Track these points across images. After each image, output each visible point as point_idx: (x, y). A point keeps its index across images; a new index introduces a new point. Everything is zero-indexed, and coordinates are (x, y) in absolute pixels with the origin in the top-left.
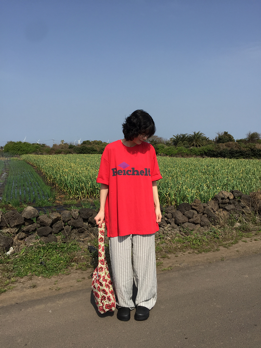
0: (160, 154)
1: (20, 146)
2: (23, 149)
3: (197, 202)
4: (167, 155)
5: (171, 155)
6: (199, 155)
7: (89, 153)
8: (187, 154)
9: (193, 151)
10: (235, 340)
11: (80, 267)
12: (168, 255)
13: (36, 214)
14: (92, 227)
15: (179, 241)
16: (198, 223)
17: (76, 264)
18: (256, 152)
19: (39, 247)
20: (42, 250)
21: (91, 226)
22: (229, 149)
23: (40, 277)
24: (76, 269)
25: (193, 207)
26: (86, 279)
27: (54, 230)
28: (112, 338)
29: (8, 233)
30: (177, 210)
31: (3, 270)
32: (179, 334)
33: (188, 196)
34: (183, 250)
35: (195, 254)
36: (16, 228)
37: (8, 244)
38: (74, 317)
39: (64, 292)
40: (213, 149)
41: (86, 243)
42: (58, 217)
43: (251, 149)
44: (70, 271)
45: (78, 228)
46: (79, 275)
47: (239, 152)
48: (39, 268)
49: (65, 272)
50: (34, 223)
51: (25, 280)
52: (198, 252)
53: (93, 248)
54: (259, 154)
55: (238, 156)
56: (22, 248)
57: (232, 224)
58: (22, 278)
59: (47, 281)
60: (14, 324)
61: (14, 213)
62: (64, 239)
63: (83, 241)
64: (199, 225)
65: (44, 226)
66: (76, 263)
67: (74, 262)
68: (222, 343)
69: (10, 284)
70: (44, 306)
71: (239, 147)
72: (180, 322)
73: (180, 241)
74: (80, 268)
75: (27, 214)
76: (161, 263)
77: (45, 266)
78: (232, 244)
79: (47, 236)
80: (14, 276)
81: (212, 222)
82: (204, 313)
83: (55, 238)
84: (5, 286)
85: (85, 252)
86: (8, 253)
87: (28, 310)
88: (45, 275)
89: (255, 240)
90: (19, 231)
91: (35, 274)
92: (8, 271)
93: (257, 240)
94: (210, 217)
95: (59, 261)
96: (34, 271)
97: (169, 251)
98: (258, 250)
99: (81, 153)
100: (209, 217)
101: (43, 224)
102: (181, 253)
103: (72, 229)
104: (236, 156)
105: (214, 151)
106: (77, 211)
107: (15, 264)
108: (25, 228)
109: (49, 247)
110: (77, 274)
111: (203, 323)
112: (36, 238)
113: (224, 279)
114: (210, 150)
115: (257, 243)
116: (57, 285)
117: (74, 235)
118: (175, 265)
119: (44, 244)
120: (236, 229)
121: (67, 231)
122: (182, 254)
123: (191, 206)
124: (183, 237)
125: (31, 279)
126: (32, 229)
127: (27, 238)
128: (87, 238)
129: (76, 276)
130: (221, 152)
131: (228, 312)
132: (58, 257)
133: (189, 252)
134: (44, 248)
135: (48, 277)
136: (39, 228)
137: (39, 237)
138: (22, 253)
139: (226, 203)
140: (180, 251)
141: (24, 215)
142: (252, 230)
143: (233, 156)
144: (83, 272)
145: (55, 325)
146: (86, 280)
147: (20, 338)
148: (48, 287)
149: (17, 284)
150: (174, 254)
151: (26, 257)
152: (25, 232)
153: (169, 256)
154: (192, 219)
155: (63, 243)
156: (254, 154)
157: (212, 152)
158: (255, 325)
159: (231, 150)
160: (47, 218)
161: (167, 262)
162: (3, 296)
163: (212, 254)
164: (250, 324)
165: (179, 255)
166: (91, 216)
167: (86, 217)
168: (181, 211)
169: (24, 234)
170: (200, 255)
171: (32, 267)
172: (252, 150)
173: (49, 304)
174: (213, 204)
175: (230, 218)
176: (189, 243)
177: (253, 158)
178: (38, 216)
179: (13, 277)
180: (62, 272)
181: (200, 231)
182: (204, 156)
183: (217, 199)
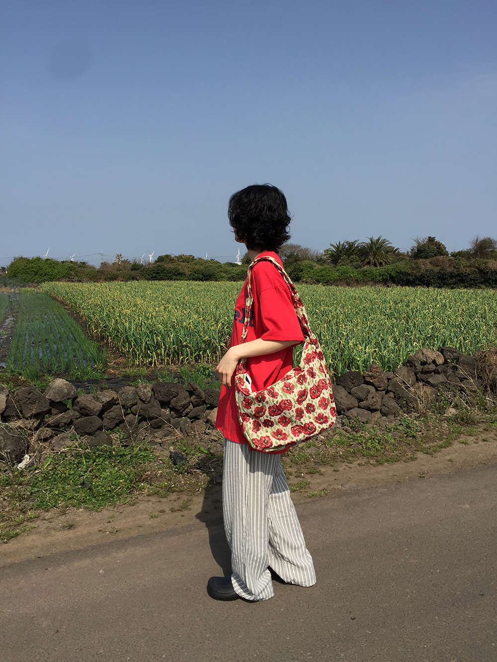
0: (304, 280)
1: (39, 266)
2: (44, 272)
3: (374, 370)
4: (318, 282)
5: (327, 283)
6: (380, 282)
7: (170, 279)
8: (357, 280)
9: (369, 273)
10: (445, 622)
11: (156, 491)
12: (320, 469)
13: (72, 393)
14: (176, 417)
15: (340, 443)
16: (376, 410)
17: (148, 486)
18: (489, 276)
19: (78, 455)
20: (84, 459)
21: (175, 415)
22: (437, 269)
23: (80, 510)
24: (147, 495)
25: (368, 379)
26: (167, 512)
27: (106, 423)
28: (216, 619)
29: (21, 428)
30: (337, 384)
31: (13, 497)
32: (340, 611)
33: (359, 359)
34: (348, 459)
35: (370, 466)
36: (34, 420)
37: (20, 449)
38: (146, 581)
39: (126, 536)
40: (407, 271)
41: (167, 448)
42: (113, 398)
43: (478, 269)
44: (137, 498)
45: (151, 419)
46: (154, 505)
47: (456, 276)
48: (79, 492)
49: (128, 500)
50: (68, 409)
51: (53, 516)
52: (376, 463)
53: (179, 457)
54: (494, 279)
55: (453, 284)
56: (47, 457)
57: (441, 411)
58: (47, 512)
59: (94, 516)
60: (35, 595)
61: (31, 391)
62: (125, 439)
63: (160, 444)
64: (379, 413)
65: (87, 415)
66: (147, 484)
67: (145, 482)
68: (419, 627)
69: (25, 523)
70: (91, 563)
71: (457, 267)
72: (342, 589)
73: (343, 443)
74: (155, 494)
75: (54, 393)
76: (306, 483)
77: (90, 489)
78: (441, 447)
79: (93, 435)
80: (32, 508)
81: (402, 406)
82: (386, 573)
83: (108, 438)
84: (15, 526)
85: (164, 463)
86: (21, 465)
87: (61, 570)
88: (90, 506)
89: (484, 440)
90: (40, 424)
91: (72, 504)
92: (21, 498)
93: (487, 441)
94: (399, 398)
95: (116, 479)
96: (69, 499)
97: (322, 462)
98: (490, 458)
99: (154, 278)
100: (397, 398)
101: (85, 412)
102: (344, 465)
103: (140, 422)
104: (450, 284)
105: (409, 275)
106: (149, 386)
107: (34, 486)
108: (51, 420)
109: (97, 455)
110: (150, 503)
111: (385, 591)
112: (73, 439)
113: (425, 511)
114: (401, 272)
115: (487, 445)
116: (113, 524)
117: (144, 433)
118: (332, 486)
119: (87, 448)
120: (448, 420)
121: (131, 424)
122: (346, 466)
123: (364, 377)
124: (348, 434)
125: (64, 513)
126: (65, 421)
127: (55, 438)
128: (168, 438)
129: (148, 507)
130: (421, 275)
131: (432, 571)
132: (113, 472)
133: (358, 462)
134: (87, 457)
135: (96, 509)
136: (77, 419)
137: (78, 436)
138: (46, 466)
139: (430, 372)
140: (343, 460)
141: (49, 396)
142: (478, 422)
143: (444, 284)
144: (161, 499)
145: (110, 596)
146: (167, 514)
147: (45, 620)
148: (96, 528)
149: (38, 522)
150: (332, 466)
151: (54, 473)
152: (52, 427)
153: (323, 470)
154: (365, 402)
155: (123, 448)
156: (485, 278)
157: (405, 275)
158: (481, 595)
159: (440, 273)
160: (93, 401)
161: (319, 481)
162: (13, 544)
163: (401, 466)
164: (472, 592)
165: (341, 469)
166: (175, 397)
167: (165, 399)
168: (344, 387)
169: (49, 430)
170: (380, 468)
171: (65, 491)
172: (481, 271)
173: (99, 559)
174: (406, 373)
175: (437, 400)
176: (360, 447)
177: (483, 286)
178: (77, 398)
179: (30, 510)
180: (122, 500)
181: (381, 423)
182: (389, 284)
183: (412, 363)
